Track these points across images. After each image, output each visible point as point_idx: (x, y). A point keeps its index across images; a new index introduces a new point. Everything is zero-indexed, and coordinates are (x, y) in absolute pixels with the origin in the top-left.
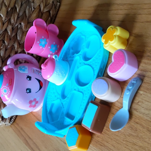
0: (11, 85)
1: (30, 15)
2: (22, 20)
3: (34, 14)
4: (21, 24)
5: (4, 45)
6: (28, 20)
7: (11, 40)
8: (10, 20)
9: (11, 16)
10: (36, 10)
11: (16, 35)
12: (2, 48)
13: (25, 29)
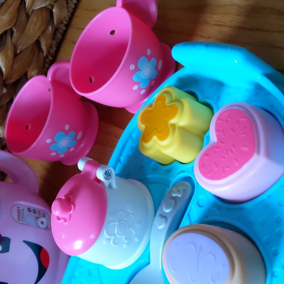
10: (10, 1)
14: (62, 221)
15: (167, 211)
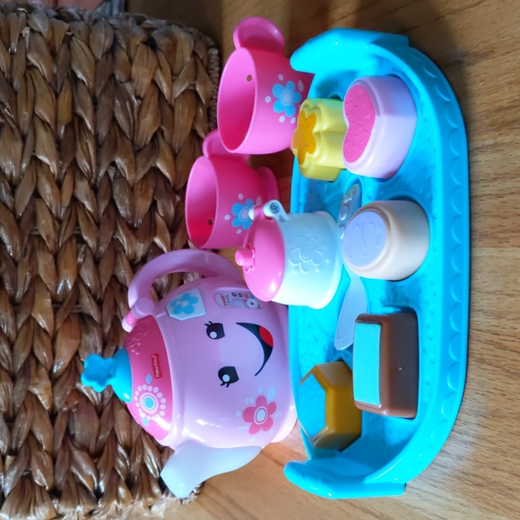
0: (161, 375)
1: (134, 123)
2: (114, 148)
3: (146, 117)
4: (113, 164)
5: (82, 249)
6: (133, 141)
7: (101, 227)
8: (74, 165)
9: (75, 149)
10: (146, 101)
11: (112, 202)
12: (80, 260)
13: (133, 176)
14: (249, 270)
15: (344, 218)
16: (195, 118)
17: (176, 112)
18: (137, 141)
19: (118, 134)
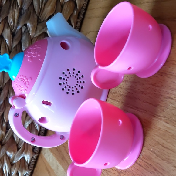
1: (41, 8)
2: (28, 18)
3: (48, 7)
4: (26, 25)
6: (38, 17)
8: (6, 20)
9: (8, 13)
11: (20, 43)
13: (34, 34)
16: (71, 15)
17: (63, 9)
18: (41, 18)
19: (32, 11)
